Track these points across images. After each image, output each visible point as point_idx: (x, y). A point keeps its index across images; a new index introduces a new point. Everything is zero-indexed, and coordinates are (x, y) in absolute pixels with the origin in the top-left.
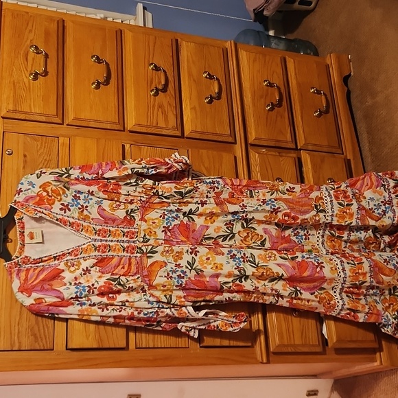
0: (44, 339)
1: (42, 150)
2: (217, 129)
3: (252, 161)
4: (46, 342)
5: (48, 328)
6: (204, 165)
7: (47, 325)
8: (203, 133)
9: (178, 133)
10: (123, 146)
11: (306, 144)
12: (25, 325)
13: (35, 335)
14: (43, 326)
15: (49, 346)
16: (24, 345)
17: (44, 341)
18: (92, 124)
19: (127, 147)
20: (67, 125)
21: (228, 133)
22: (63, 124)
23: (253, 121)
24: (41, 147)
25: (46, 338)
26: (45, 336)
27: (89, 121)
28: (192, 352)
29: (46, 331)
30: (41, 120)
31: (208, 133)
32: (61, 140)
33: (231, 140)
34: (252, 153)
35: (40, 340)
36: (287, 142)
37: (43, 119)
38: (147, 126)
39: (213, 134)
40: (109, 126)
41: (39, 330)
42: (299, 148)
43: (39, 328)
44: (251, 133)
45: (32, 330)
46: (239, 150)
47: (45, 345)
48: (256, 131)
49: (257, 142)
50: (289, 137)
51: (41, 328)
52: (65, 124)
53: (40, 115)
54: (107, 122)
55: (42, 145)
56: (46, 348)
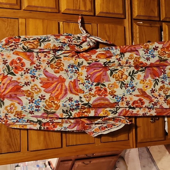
0: (15, 146)
1: (8, 28)
2: (115, 10)
3: (134, 31)
4: (16, 148)
5: (17, 139)
6: (107, 34)
7: (16, 138)
8: (107, 13)
9: (92, 14)
10: (59, 23)
11: (166, 18)
12: (3, 139)
13: (9, 144)
14: (14, 139)
15: (18, 150)
16: (3, 151)
17: (15, 147)
18: (39, 9)
19: (61, 23)
20: (24, 10)
21: (121, 12)
22: (21, 9)
23: (136, 3)
24: (7, 26)
25: (16, 146)
26: (15, 144)
27: (38, 7)
28: (96, 145)
29: (16, 142)
30: (7, 7)
31: (110, 13)
32: (20, 20)
33: (123, 17)
34: (135, 25)
35: (12, 146)
36: (155, 17)
37: (8, 6)
38: (74, 10)
39: (113, 14)
40: (49, 10)
41: (12, 141)
42: (161, 20)
43: (11, 140)
44: (135, 12)
45: (8, 141)
46: (127, 23)
47: (16, 149)
48: (138, 11)
49: (138, 18)
50: (156, 14)
51: (13, 140)
52: (22, 10)
53: (6, 4)
54: (49, 8)
55: (8, 24)
56: (16, 151)
